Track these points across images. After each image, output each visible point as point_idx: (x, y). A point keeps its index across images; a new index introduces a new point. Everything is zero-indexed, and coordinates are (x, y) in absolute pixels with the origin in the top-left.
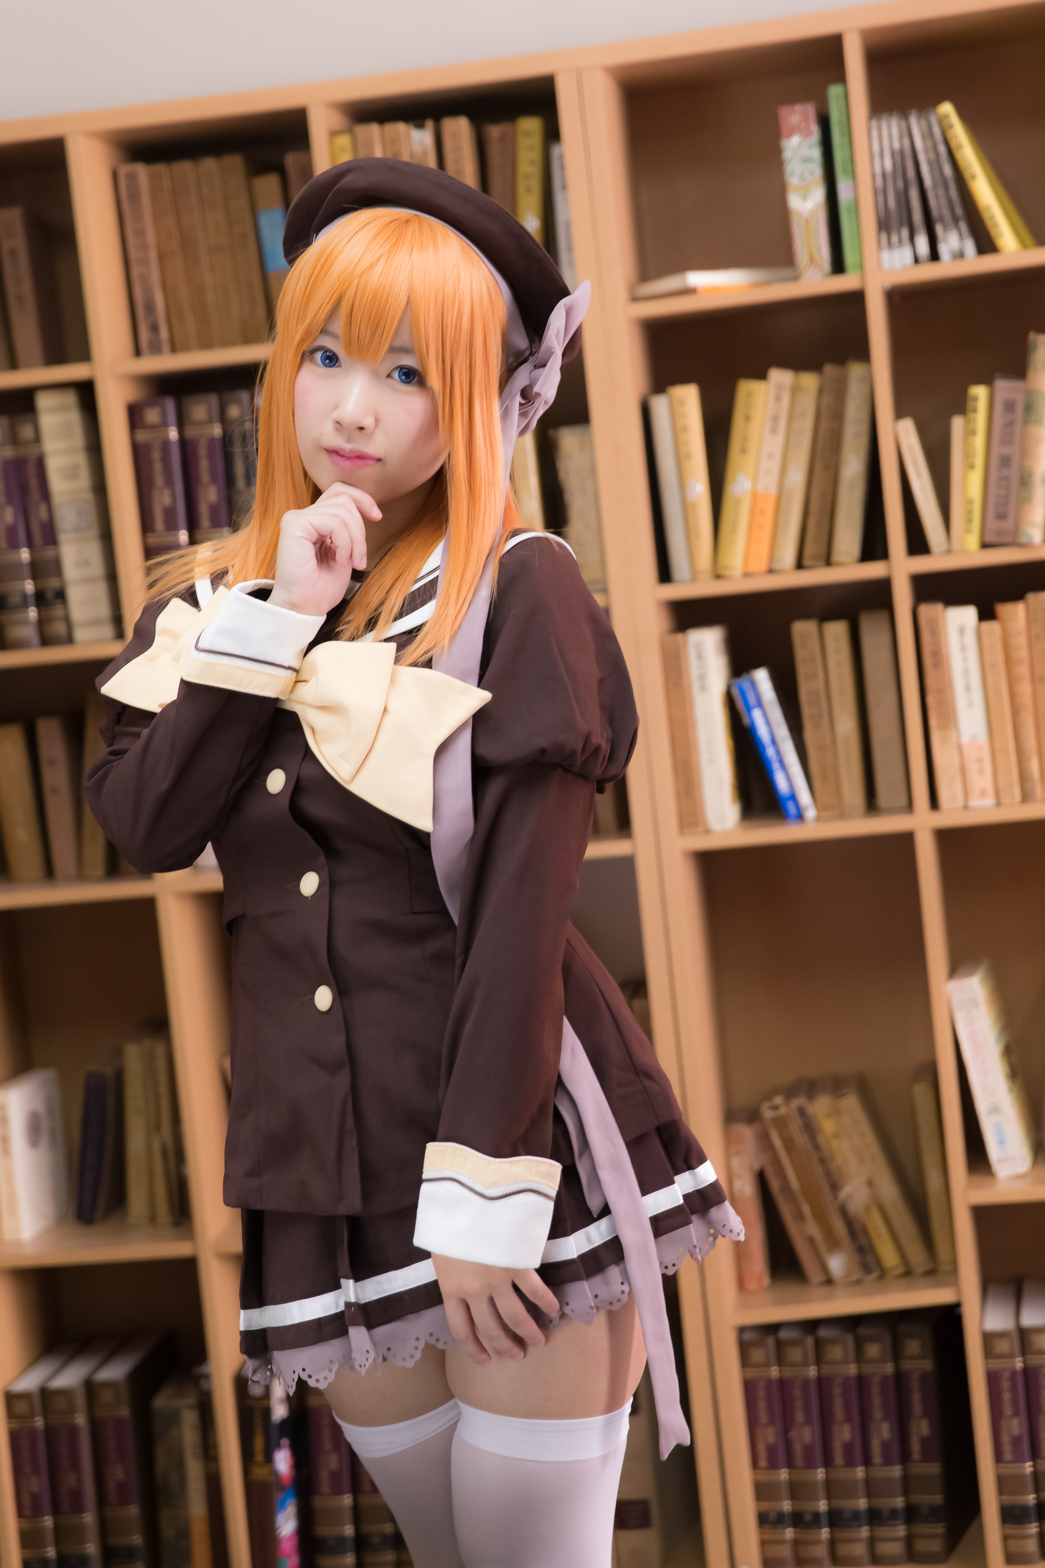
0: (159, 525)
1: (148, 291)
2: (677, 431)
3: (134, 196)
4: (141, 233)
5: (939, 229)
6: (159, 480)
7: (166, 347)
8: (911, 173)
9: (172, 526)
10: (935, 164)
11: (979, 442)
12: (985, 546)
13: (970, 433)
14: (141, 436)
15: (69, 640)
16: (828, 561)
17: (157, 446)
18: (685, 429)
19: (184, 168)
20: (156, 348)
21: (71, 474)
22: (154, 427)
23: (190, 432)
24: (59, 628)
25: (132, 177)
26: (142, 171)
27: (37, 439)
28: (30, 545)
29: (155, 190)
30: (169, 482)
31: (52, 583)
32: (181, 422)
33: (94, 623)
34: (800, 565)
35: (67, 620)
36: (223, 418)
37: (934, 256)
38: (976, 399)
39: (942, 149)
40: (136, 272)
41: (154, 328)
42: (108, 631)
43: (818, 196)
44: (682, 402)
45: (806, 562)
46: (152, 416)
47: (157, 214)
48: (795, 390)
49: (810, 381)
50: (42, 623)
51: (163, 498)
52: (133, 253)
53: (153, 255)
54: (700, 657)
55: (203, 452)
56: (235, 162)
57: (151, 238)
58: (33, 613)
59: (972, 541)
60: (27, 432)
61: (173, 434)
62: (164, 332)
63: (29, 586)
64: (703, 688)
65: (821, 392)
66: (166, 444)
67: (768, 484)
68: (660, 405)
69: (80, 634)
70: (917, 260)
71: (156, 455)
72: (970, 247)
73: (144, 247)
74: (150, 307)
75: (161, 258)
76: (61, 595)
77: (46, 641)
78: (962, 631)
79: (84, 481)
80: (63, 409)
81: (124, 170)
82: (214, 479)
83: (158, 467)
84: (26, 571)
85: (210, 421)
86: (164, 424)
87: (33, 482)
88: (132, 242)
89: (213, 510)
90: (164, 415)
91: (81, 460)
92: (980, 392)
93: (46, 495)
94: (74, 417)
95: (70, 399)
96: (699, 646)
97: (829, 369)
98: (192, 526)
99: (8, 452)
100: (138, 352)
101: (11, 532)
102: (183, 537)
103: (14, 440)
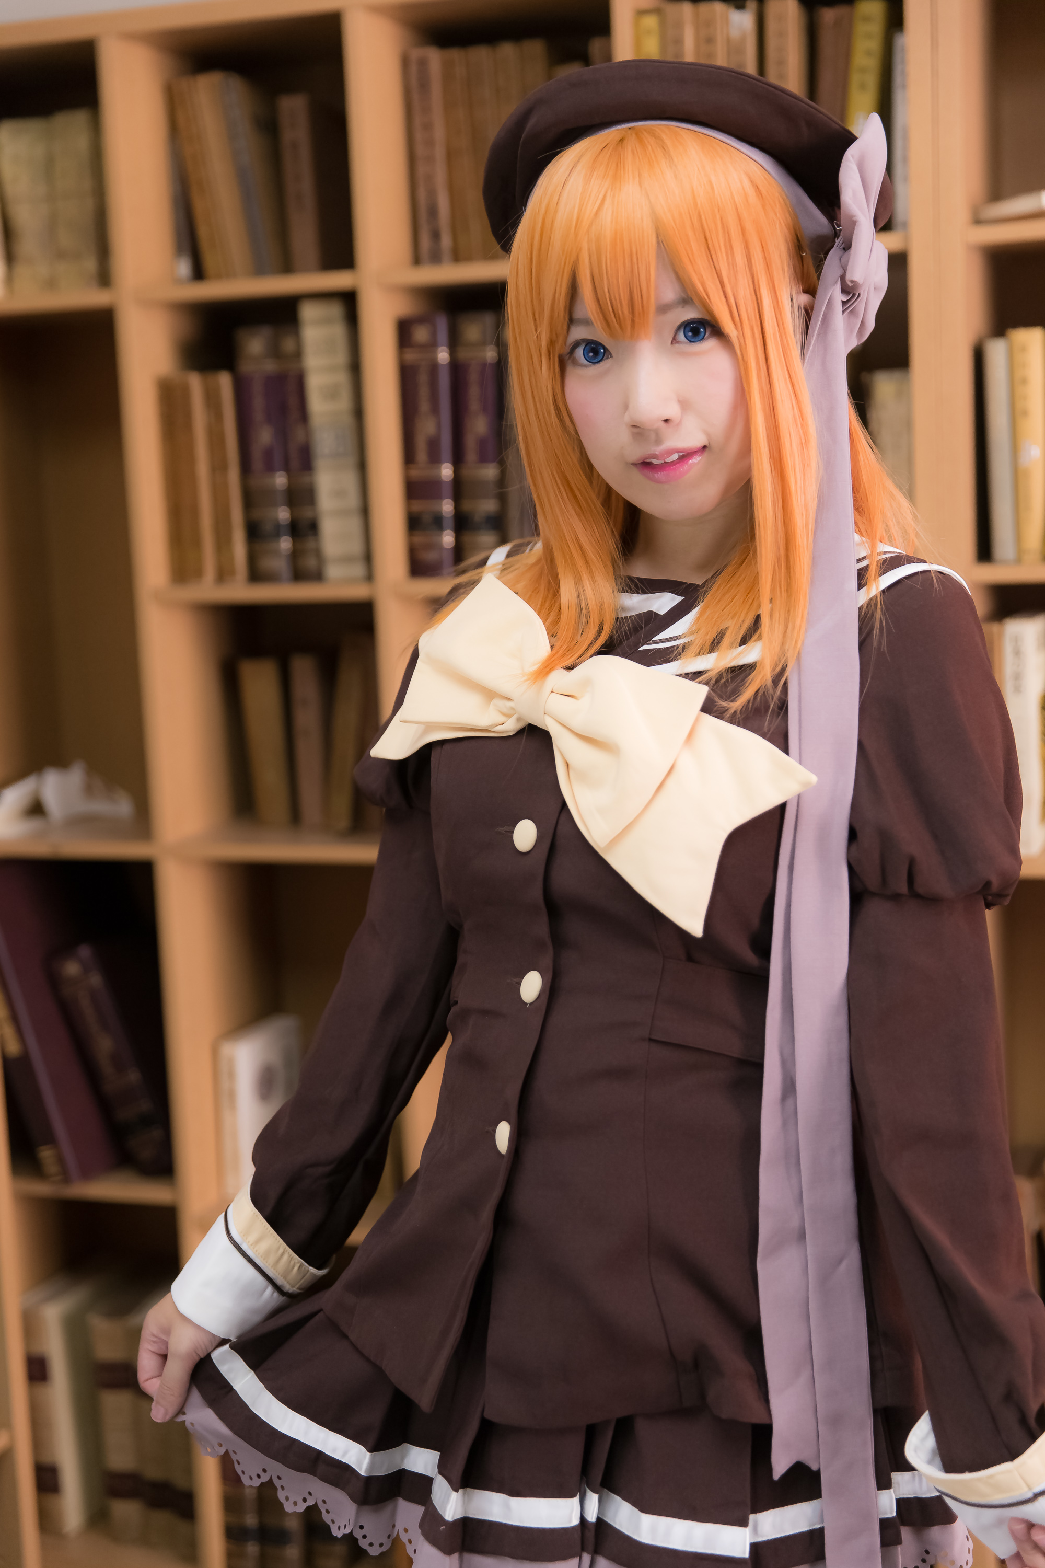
0: (422, 455)
1: (432, 191)
2: (1015, 383)
3: (424, 85)
4: (428, 127)
6: (424, 406)
7: (447, 256)
9: (435, 459)
14: (411, 356)
15: (317, 576)
17: (424, 368)
18: (1024, 381)
19: (481, 55)
20: (436, 258)
21: (331, 394)
22: (422, 347)
23: (463, 354)
24: (310, 563)
25: (423, 63)
26: (434, 57)
27: (298, 354)
28: (287, 469)
29: (447, 79)
30: (435, 410)
31: (307, 513)
32: (454, 342)
33: (347, 560)
35: (318, 553)
40: (421, 170)
41: (436, 235)
42: (358, 570)
44: (1024, 349)
46: (421, 334)
47: (448, 106)
50: (295, 555)
51: (427, 427)
52: (420, 150)
53: (439, 152)
54: (1017, 653)
55: (473, 377)
56: (536, 48)
57: (439, 133)
58: (286, 543)
60: (288, 345)
61: (443, 356)
62: (446, 241)
63: (283, 514)
64: (1018, 689)
66: (434, 367)
68: (997, 351)
69: (333, 571)
71: (423, 379)
73: (430, 143)
74: (433, 212)
75: (450, 155)
76: (313, 527)
77: (297, 576)
79: (344, 403)
80: (327, 321)
81: (417, 53)
82: (484, 408)
83: (424, 392)
84: (282, 497)
85: (483, 343)
86: (432, 345)
87: (292, 399)
88: (419, 136)
89: (482, 443)
90: (434, 334)
91: (342, 378)
93: (304, 415)
94: (338, 331)
95: (335, 310)
96: (1017, 640)
98: (458, 460)
99: (270, 366)
100: (417, 260)
101: (268, 454)
102: (447, 471)
103: (275, 351)
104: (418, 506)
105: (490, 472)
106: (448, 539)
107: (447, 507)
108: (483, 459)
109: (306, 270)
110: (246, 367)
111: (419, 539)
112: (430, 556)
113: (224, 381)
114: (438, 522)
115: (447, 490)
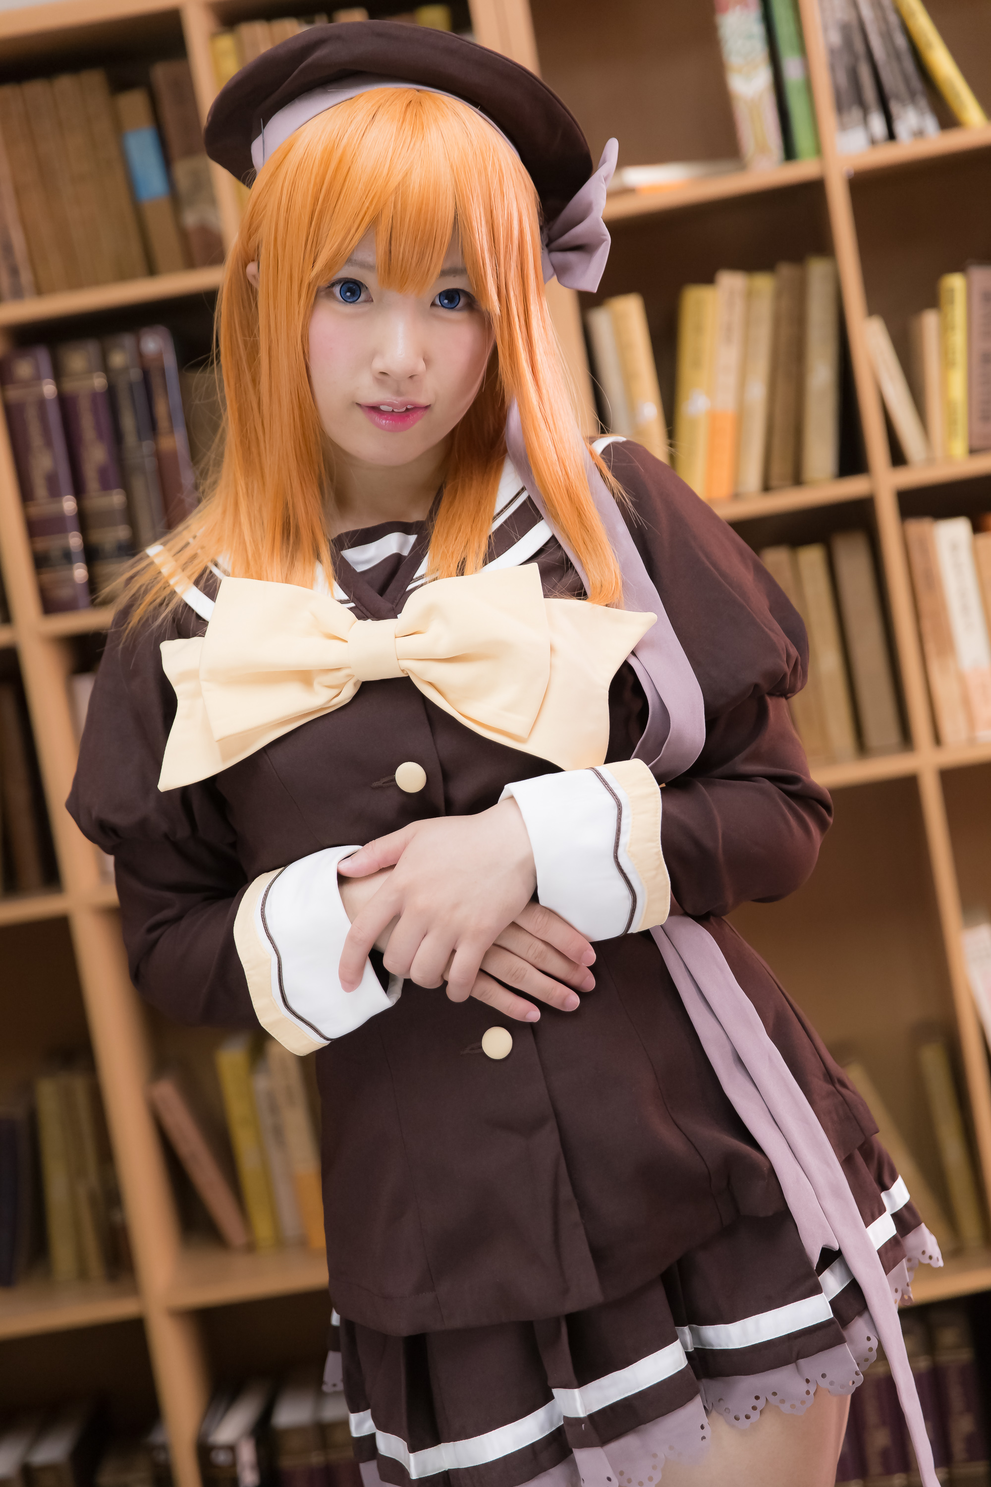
0: (41, 491)
1: (5, 229)
2: (623, 348)
5: (895, 107)
6: (37, 441)
7: (30, 290)
8: (859, 47)
9: (55, 493)
10: (887, 36)
11: (959, 339)
12: (973, 451)
13: (945, 329)
14: (13, 393)
16: (797, 479)
17: (31, 405)
18: (629, 346)
19: (37, 89)
20: (18, 293)
22: (26, 383)
23: (70, 386)
30: (49, 443)
32: (58, 374)
34: (767, 487)
36: (105, 367)
37: (891, 135)
38: (952, 291)
39: (893, 19)
41: (14, 272)
43: (762, 78)
44: (625, 316)
45: (774, 482)
46: (23, 369)
48: (750, 295)
49: (764, 284)
51: (42, 462)
55: (84, 407)
56: (93, 79)
59: (959, 448)
61: (49, 389)
62: (26, 275)
65: (778, 295)
66: (41, 402)
67: (726, 402)
68: (601, 321)
70: (873, 142)
71: (33, 414)
72: (930, 124)
74: (8, 248)
75: (18, 191)
78: (954, 547)
82: (100, 436)
83: (34, 428)
85: (91, 372)
86: (38, 378)
89: (102, 471)
90: (37, 368)
92: (955, 283)
97: (786, 270)
98: (79, 491)
102: (69, 505)
104: (42, 544)
105: (117, 499)
106: (80, 573)
107: (75, 541)
108: (106, 486)
111: (48, 577)
112: (64, 593)
114: (67, 557)
115: (72, 523)
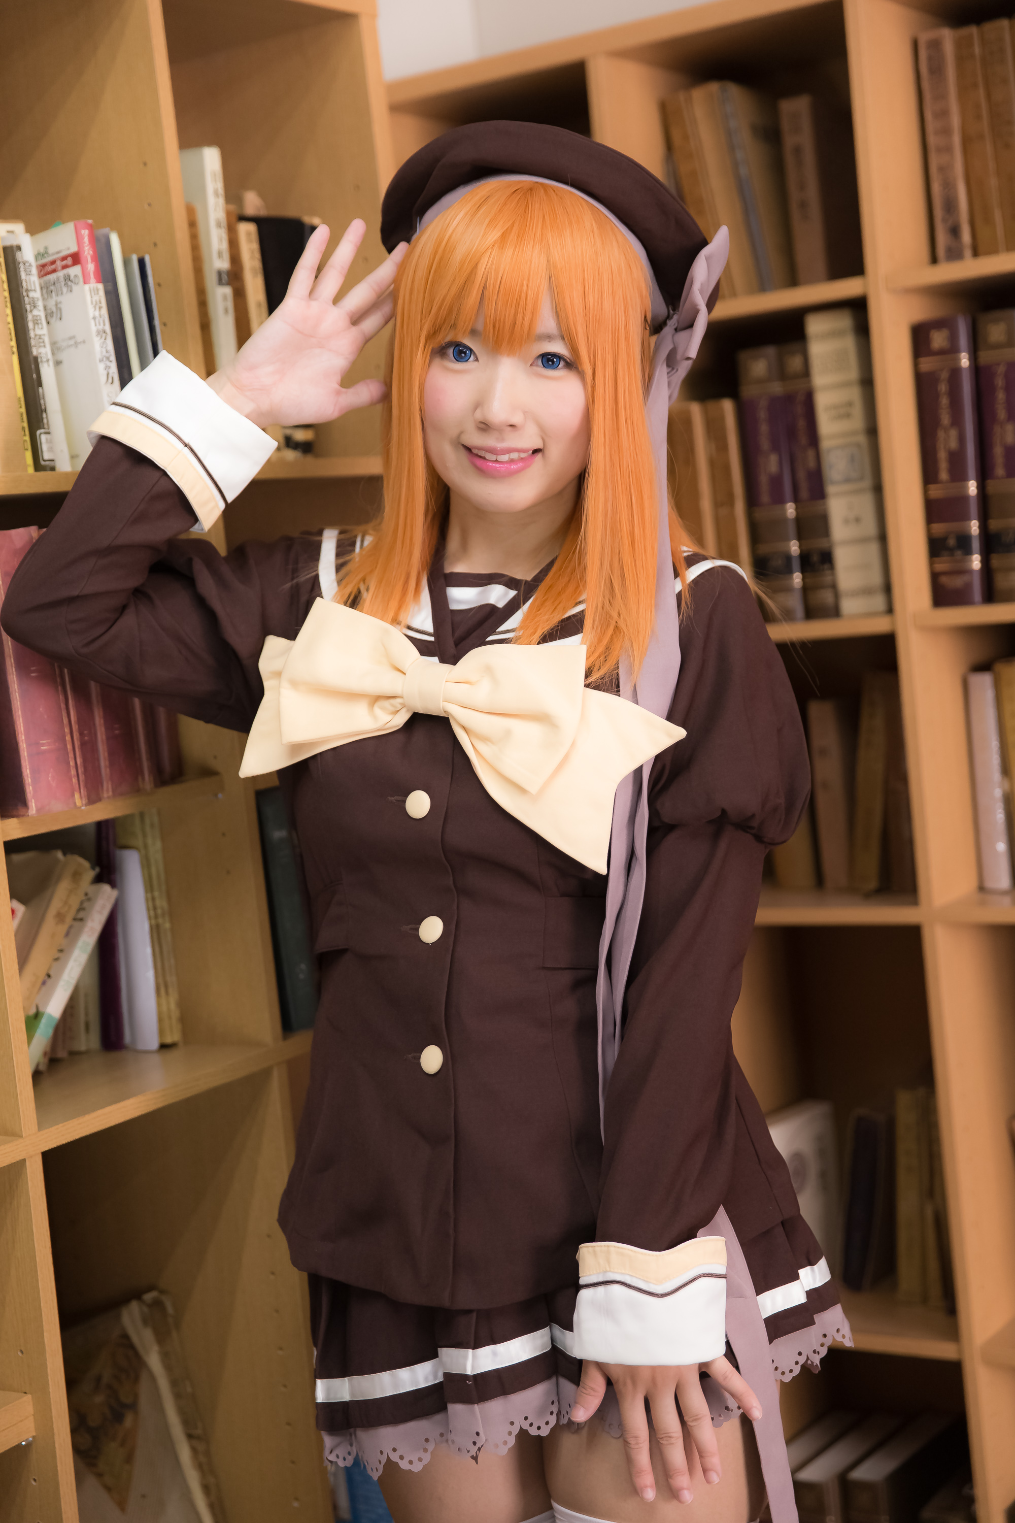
0: (943, 473)
1: (949, 186)
3: (937, 69)
4: (943, 114)
6: (945, 419)
7: (968, 252)
9: (959, 476)
14: (927, 364)
15: (835, 612)
17: (945, 375)
19: (1000, 29)
20: (955, 254)
21: (843, 413)
22: (941, 352)
23: (985, 357)
24: (827, 597)
25: (935, 45)
26: (948, 36)
27: (806, 372)
28: (796, 500)
29: (961, 60)
30: (958, 423)
31: (820, 544)
32: (976, 345)
33: (867, 591)
35: (834, 587)
40: (936, 160)
41: (955, 231)
42: (879, 602)
46: (938, 339)
47: (964, 89)
50: (807, 591)
51: (947, 440)
52: (932, 140)
53: (957, 140)
55: (1000, 380)
57: (955, 121)
58: (797, 579)
60: (795, 363)
61: (965, 361)
62: (966, 237)
63: (794, 548)
66: (956, 374)
69: (849, 606)
71: (944, 387)
73: (946, 131)
74: (950, 206)
75: (967, 141)
76: (828, 558)
77: (811, 613)
79: (857, 422)
80: (835, 334)
81: (927, 36)
83: (945, 404)
84: (792, 529)
85: (1010, 344)
86: (952, 350)
87: (801, 423)
88: (930, 126)
90: (953, 338)
91: (855, 394)
93: (814, 438)
94: (849, 343)
95: (844, 321)
98: (984, 475)
99: (777, 388)
100: (934, 260)
101: (776, 482)
102: (972, 488)
103: (782, 374)
104: (939, 528)
106: (976, 562)
107: (974, 527)
109: (812, 280)
110: (749, 391)
111: (942, 565)
112: (956, 582)
113: (728, 406)
114: (964, 543)
115: (973, 508)
